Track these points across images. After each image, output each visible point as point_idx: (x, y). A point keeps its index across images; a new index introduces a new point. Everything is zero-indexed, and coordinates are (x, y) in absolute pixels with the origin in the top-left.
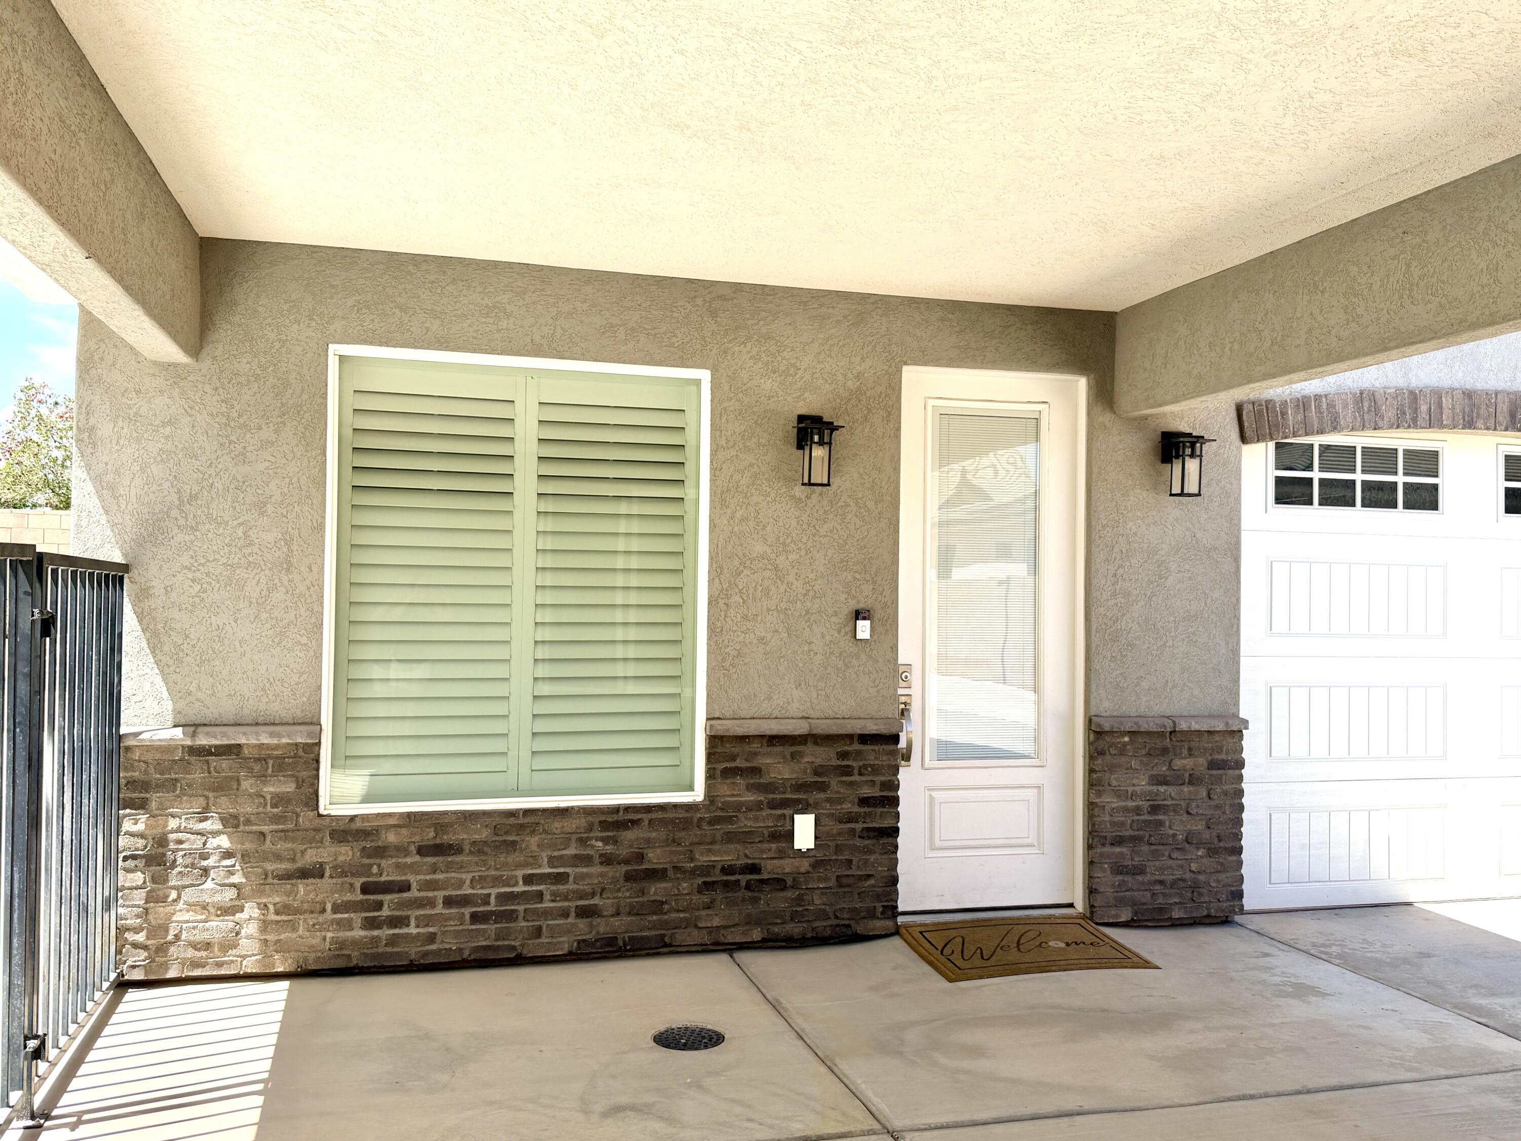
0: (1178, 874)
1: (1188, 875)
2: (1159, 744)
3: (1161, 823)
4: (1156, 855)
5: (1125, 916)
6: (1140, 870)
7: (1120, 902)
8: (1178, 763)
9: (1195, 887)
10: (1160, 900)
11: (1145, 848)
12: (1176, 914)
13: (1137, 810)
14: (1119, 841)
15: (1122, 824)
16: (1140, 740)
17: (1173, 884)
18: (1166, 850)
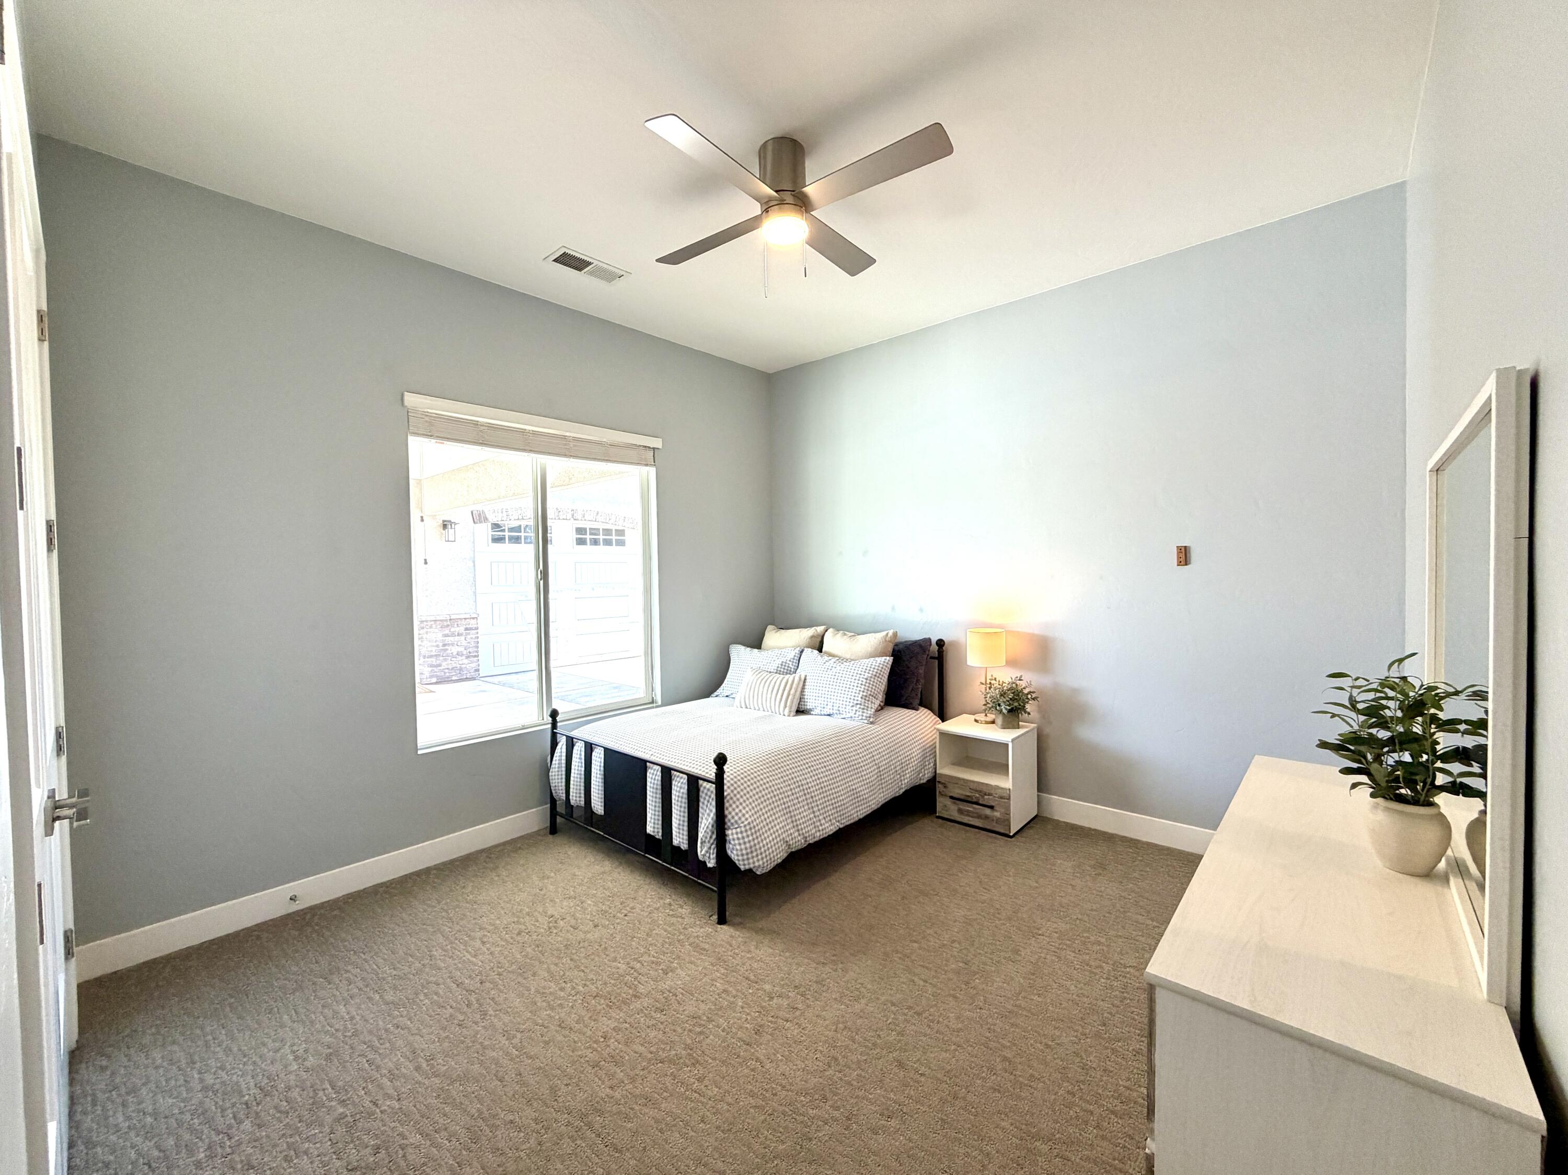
0: (454, 665)
1: (458, 666)
2: (445, 624)
3: (447, 650)
4: (445, 660)
5: (434, 680)
6: (440, 665)
7: (431, 677)
8: (453, 630)
9: (461, 669)
10: (447, 674)
11: (441, 658)
12: (454, 678)
13: (437, 646)
14: (431, 656)
15: (431, 651)
16: (438, 623)
17: (453, 669)
18: (450, 658)
